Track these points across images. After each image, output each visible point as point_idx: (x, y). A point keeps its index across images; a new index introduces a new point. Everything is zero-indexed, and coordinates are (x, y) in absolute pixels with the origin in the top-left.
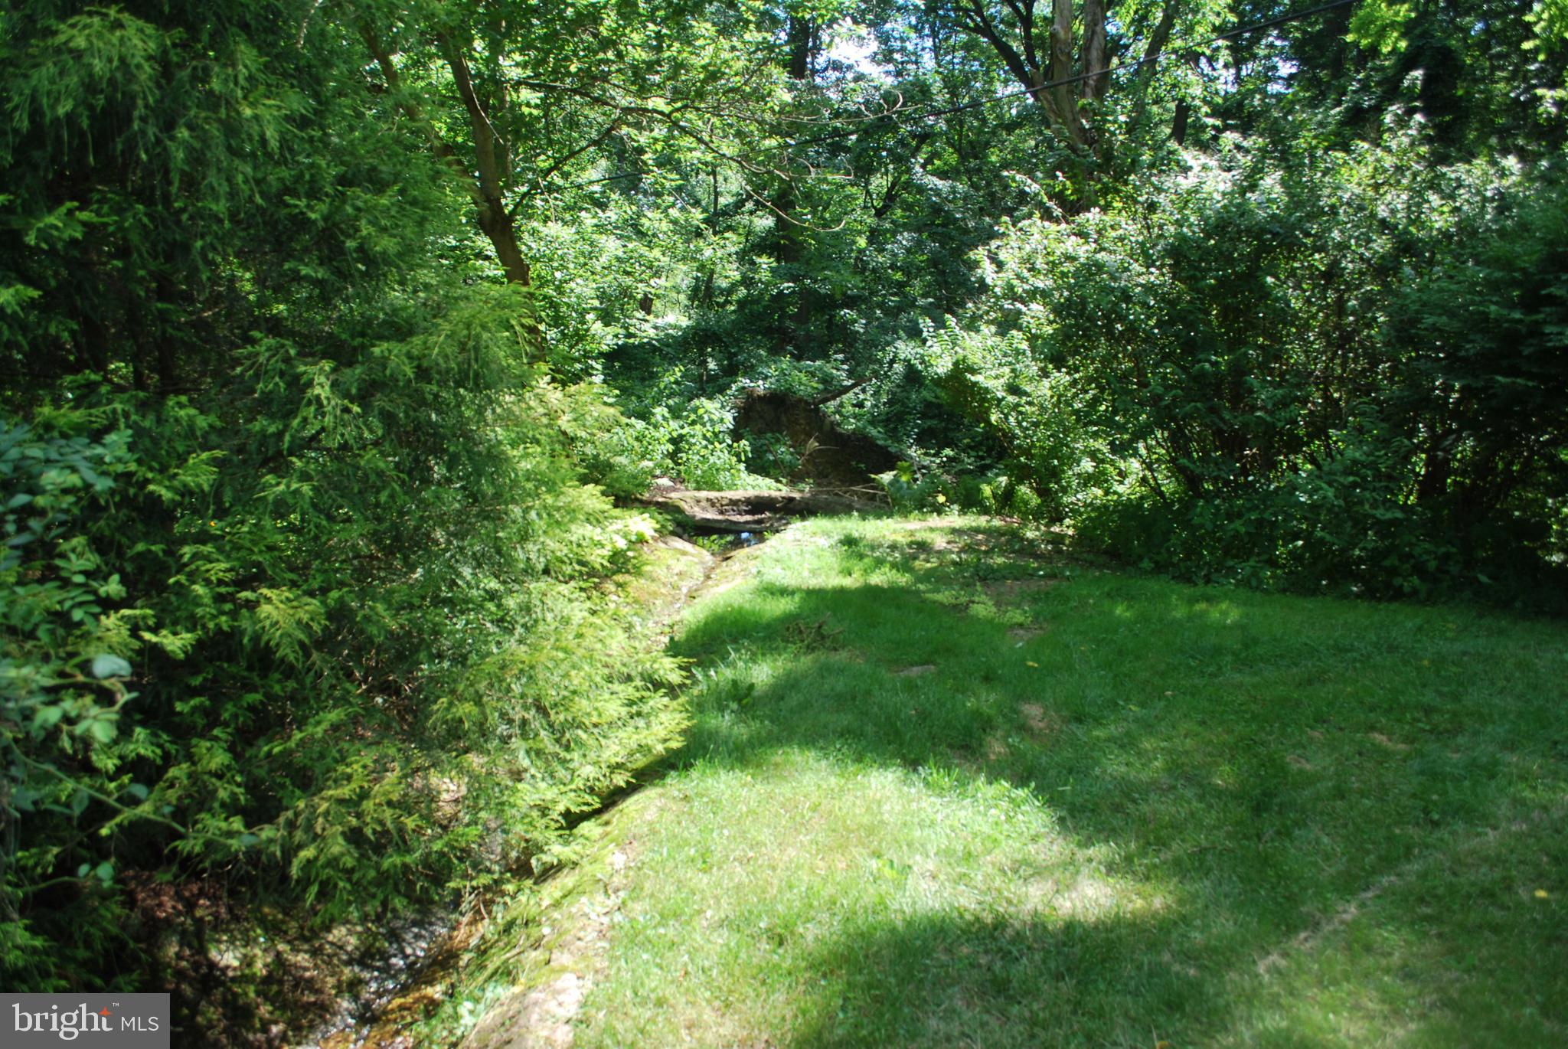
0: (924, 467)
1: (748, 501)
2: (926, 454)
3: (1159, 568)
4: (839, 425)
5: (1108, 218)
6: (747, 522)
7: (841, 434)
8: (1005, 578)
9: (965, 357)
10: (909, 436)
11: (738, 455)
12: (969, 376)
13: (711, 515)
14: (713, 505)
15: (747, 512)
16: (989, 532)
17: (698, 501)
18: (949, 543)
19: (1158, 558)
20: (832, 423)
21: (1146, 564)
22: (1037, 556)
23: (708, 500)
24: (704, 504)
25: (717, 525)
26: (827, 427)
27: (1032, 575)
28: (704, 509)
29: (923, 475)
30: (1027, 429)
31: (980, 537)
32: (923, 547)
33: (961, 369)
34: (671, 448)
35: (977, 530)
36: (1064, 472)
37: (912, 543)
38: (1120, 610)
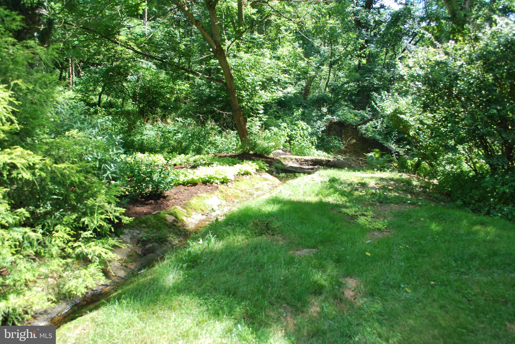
0: (397, 152)
1: (312, 161)
2: (399, 147)
3: (466, 204)
4: (365, 134)
5: (458, 46)
6: (308, 169)
7: (365, 138)
8: (392, 203)
9: (399, 107)
10: (392, 140)
11: (312, 143)
12: (399, 115)
13: (296, 165)
14: (297, 161)
15: (311, 165)
16: (397, 181)
17: (292, 159)
18: (376, 184)
19: (465, 200)
20: (362, 133)
21: (459, 202)
22: (412, 193)
23: (296, 159)
24: (294, 160)
25: (291, 169)
26: (359, 135)
27: (404, 202)
28: (293, 163)
29: (396, 155)
30: (426, 138)
31: (392, 182)
32: (363, 185)
33: (397, 112)
34: (288, 139)
35: (392, 179)
36: (439, 157)
37: (359, 183)
38: (434, 227)
